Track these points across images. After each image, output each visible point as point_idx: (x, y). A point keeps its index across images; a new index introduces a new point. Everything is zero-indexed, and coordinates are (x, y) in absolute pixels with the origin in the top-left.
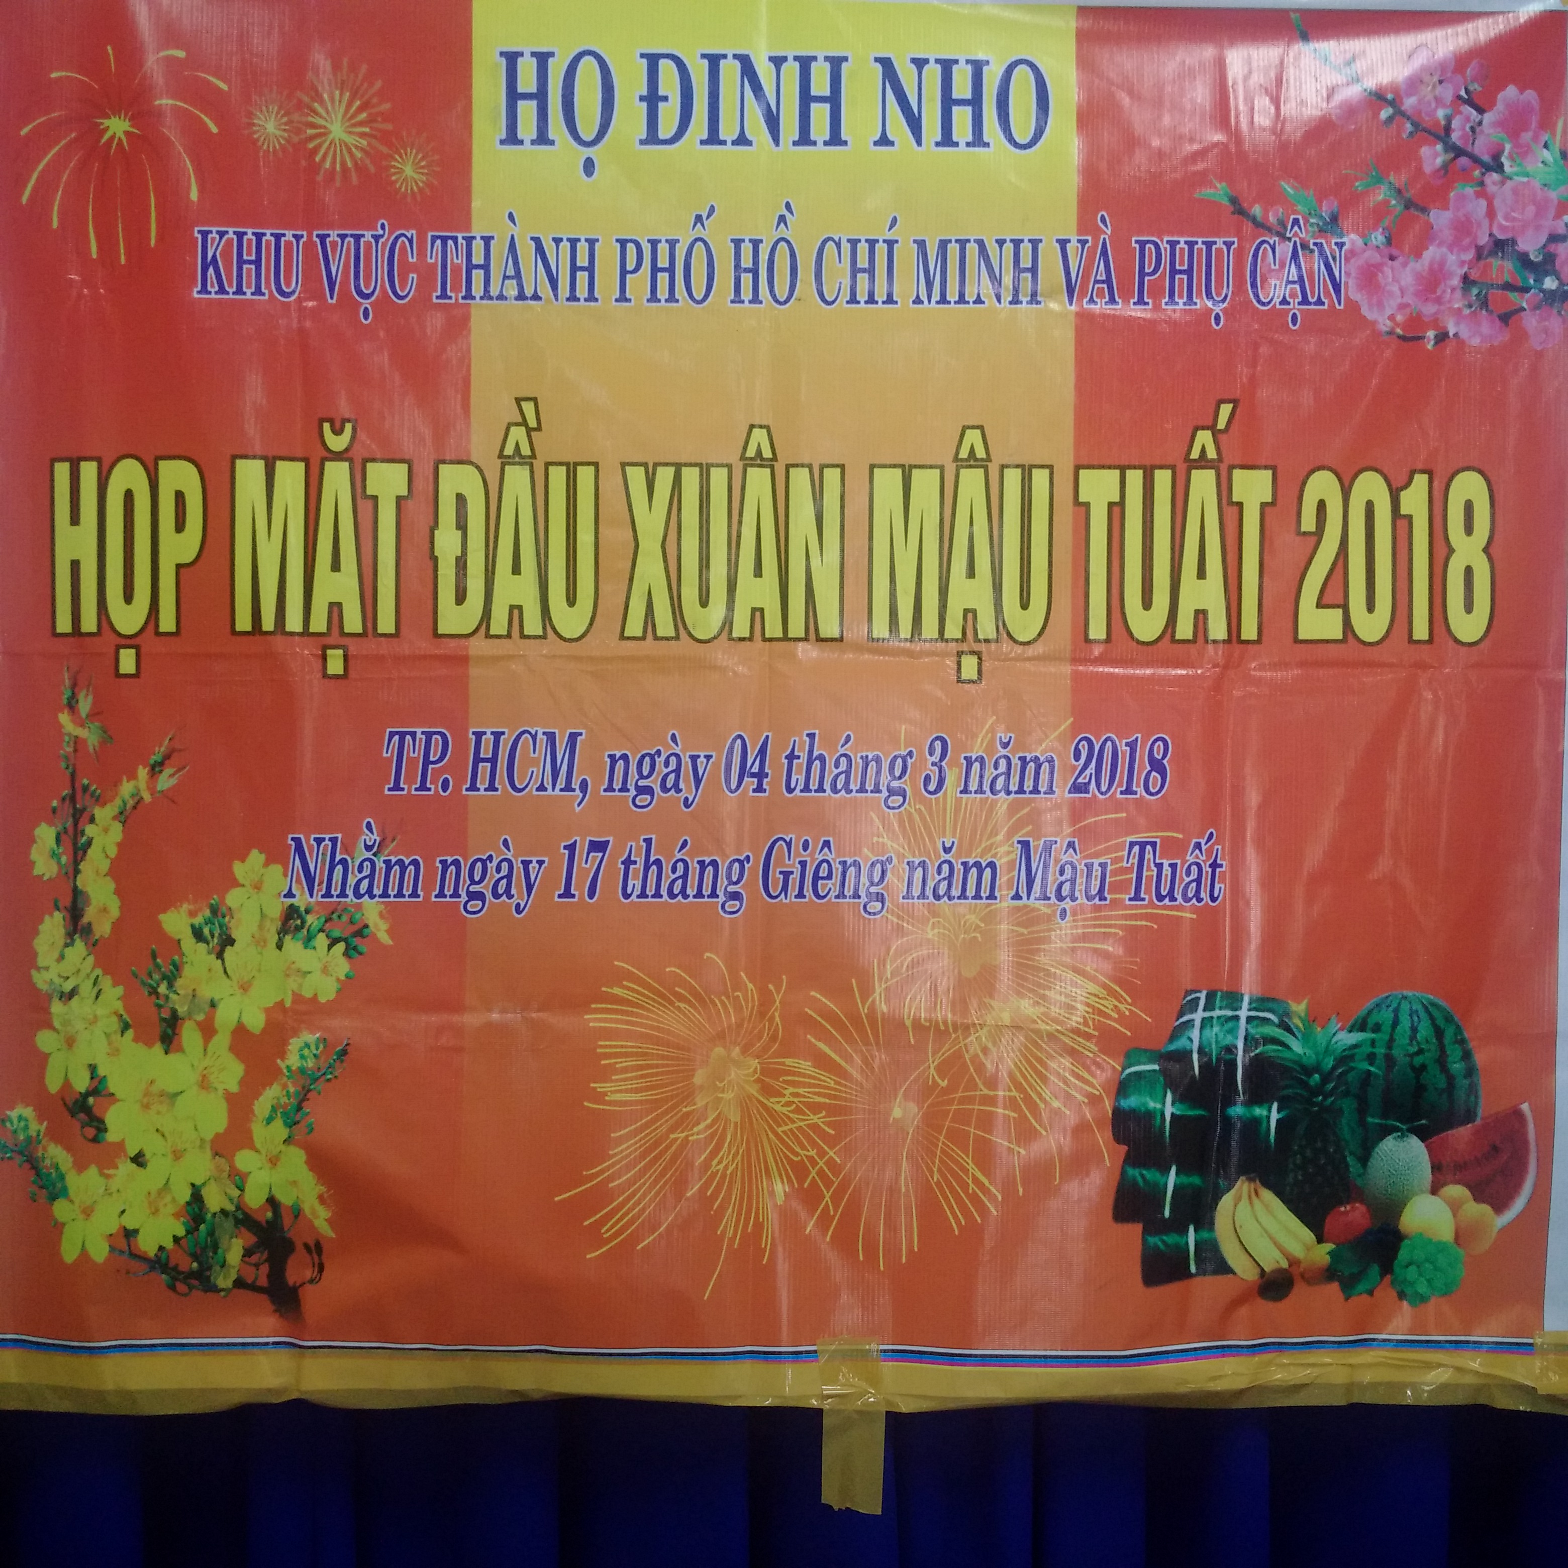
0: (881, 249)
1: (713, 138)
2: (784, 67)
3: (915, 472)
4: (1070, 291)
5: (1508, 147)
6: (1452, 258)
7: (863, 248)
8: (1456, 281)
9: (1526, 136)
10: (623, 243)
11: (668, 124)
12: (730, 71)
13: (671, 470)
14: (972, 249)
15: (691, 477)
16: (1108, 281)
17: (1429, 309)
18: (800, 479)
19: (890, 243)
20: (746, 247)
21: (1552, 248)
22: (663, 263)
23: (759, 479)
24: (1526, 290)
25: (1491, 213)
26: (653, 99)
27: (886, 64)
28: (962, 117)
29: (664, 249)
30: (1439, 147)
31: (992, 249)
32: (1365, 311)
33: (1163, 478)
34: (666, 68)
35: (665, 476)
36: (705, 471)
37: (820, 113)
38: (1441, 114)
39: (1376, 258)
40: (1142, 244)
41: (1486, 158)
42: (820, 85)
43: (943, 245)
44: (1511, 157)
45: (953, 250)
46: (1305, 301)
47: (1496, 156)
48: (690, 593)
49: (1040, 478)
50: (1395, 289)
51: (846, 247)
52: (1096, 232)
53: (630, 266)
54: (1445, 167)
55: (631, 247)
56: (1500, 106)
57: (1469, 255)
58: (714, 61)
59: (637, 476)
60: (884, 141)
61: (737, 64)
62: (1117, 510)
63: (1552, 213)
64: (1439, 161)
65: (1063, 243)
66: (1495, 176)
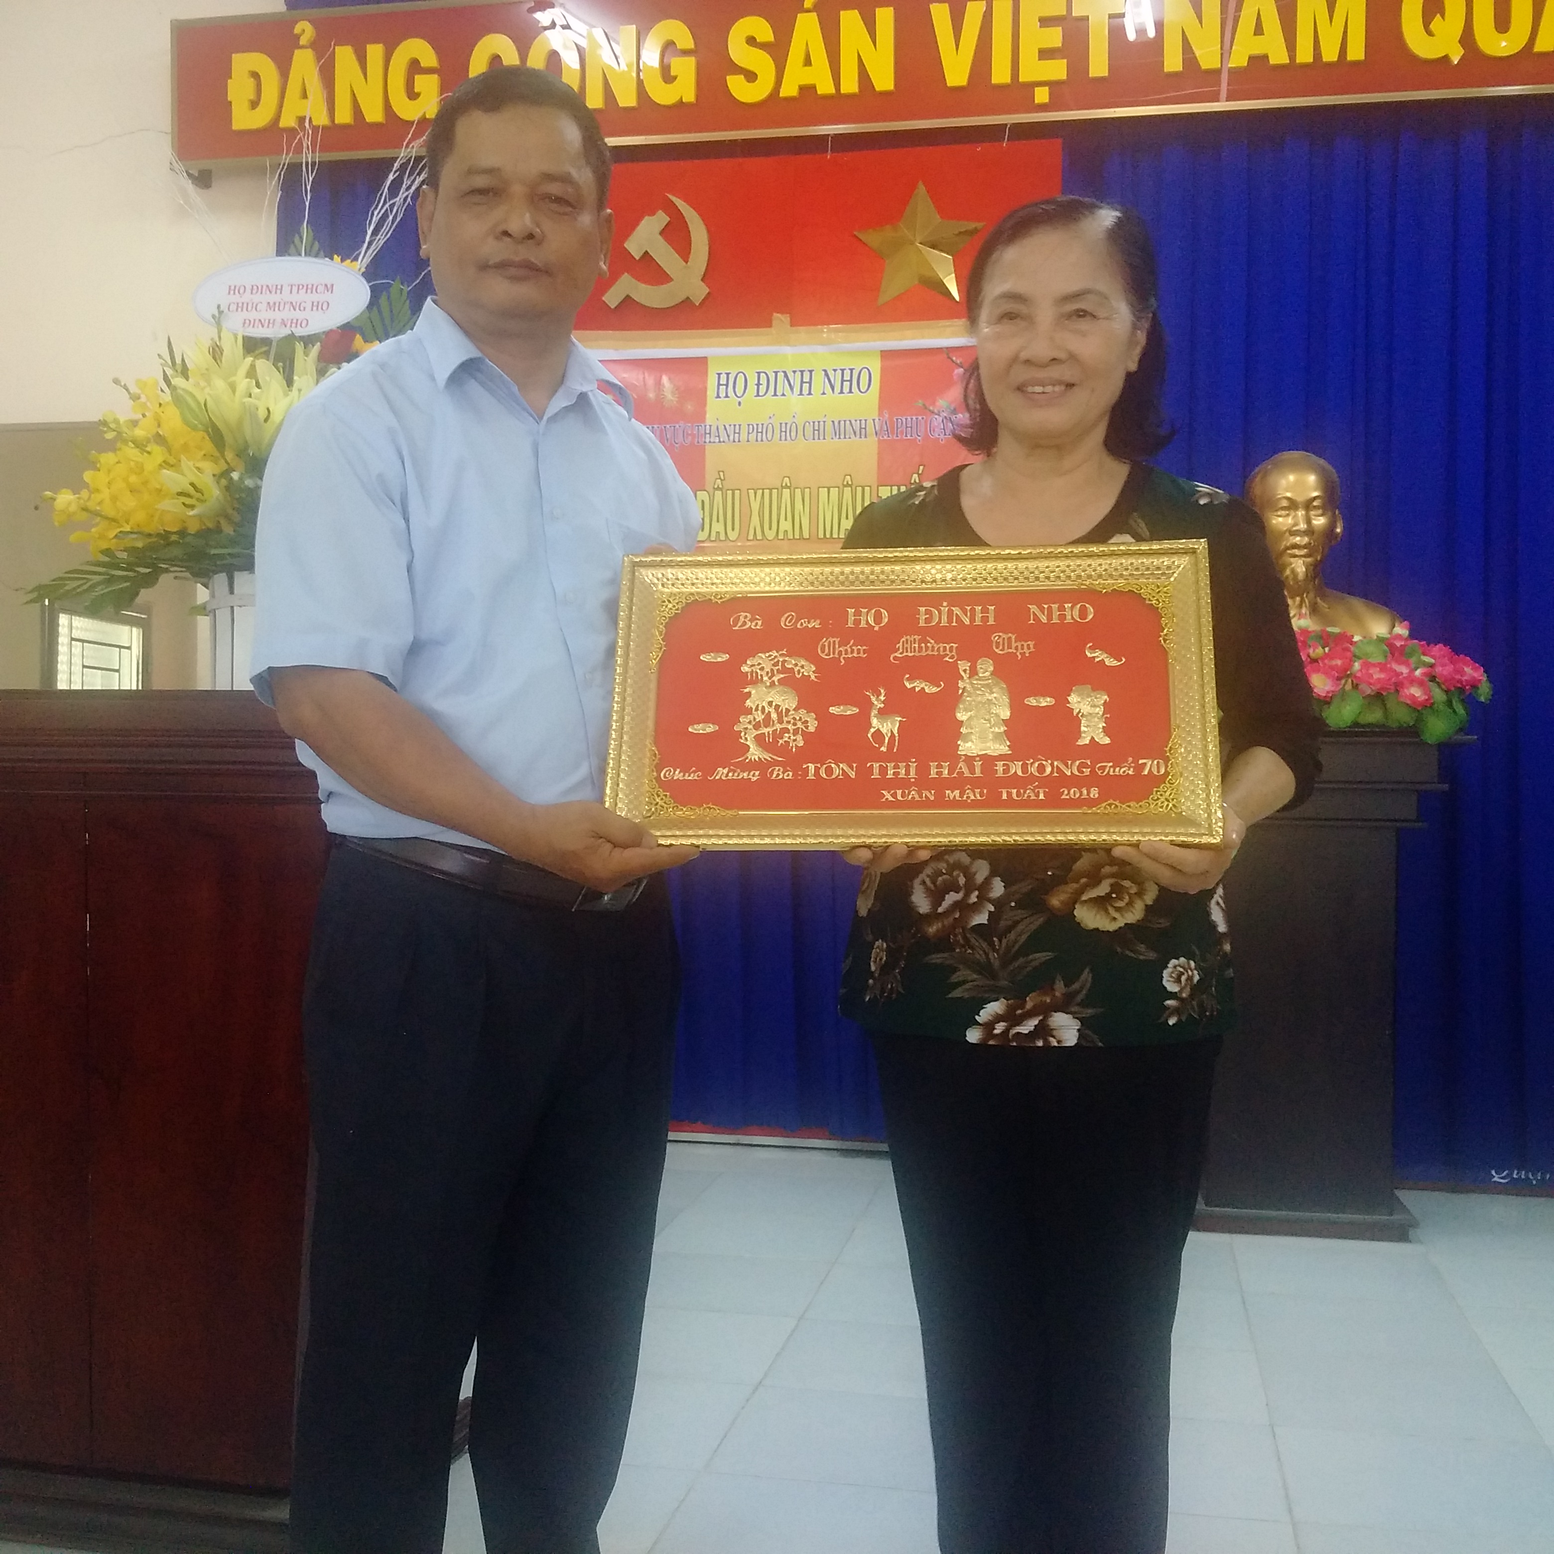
0: (822, 423)
1: (775, 395)
2: (796, 374)
3: (832, 489)
4: (876, 434)
7: (816, 423)
10: (749, 425)
11: (763, 389)
12: (781, 376)
13: (761, 491)
14: (848, 422)
15: (767, 492)
16: (887, 430)
18: (798, 491)
19: (824, 422)
20: (784, 425)
22: (760, 430)
23: (786, 492)
26: (758, 385)
27: (825, 371)
28: (847, 384)
29: (760, 426)
31: (853, 422)
34: (763, 375)
35: (760, 492)
36: (771, 490)
37: (806, 386)
40: (897, 419)
42: (806, 378)
43: (839, 422)
45: (842, 423)
46: (945, 435)
48: (766, 526)
49: (867, 489)
51: (812, 424)
52: (883, 417)
53: (750, 432)
55: (751, 426)
58: (776, 373)
59: (752, 492)
60: (824, 393)
61: (783, 374)
65: (874, 420)
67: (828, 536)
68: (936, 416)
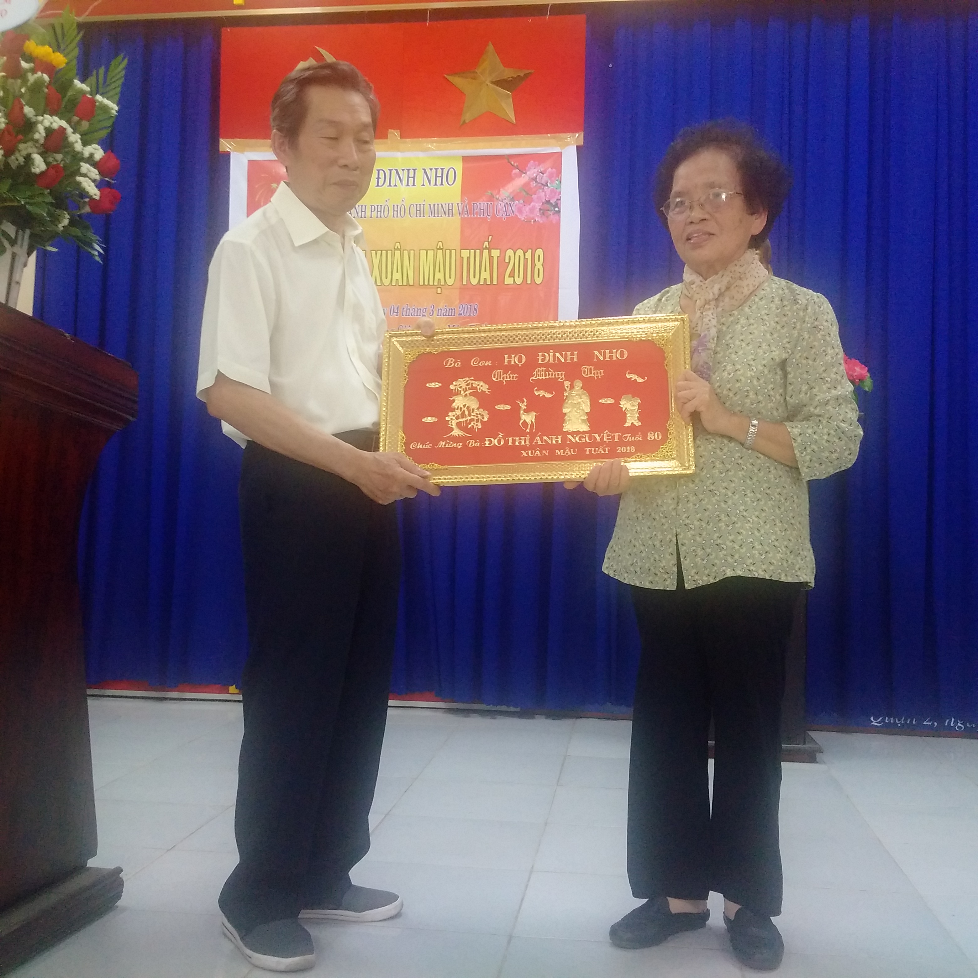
0: (422, 206)
1: (390, 185)
2: (404, 171)
3: (429, 251)
4: (460, 214)
5: (549, 181)
6: (537, 205)
7: (418, 206)
8: (538, 210)
9: (553, 179)
10: (371, 206)
11: (381, 181)
12: (394, 172)
13: (380, 252)
14: (440, 205)
15: (384, 252)
16: (467, 212)
17: (532, 216)
18: (406, 252)
19: (424, 205)
20: (396, 206)
21: (557, 202)
22: (379, 210)
23: (397, 253)
24: (551, 211)
25: (545, 195)
26: (378, 178)
27: (424, 170)
28: (439, 179)
29: (379, 207)
30: (534, 182)
31: (444, 205)
32: (519, 217)
33: (478, 251)
34: (381, 172)
35: (379, 252)
36: (387, 251)
37: (411, 180)
38: (535, 175)
39: (521, 206)
40: (474, 204)
41: (544, 184)
42: (411, 175)
43: (434, 205)
44: (550, 183)
45: (436, 206)
46: (506, 215)
47: (547, 183)
48: (383, 276)
49: (453, 252)
50: (525, 212)
51: (415, 205)
52: (464, 202)
53: (373, 211)
54: (536, 186)
55: (373, 207)
56: (547, 173)
57: (541, 203)
58: (391, 170)
59: (374, 252)
60: (423, 185)
61: (395, 171)
62: (469, 258)
63: (557, 194)
64: (534, 185)
65: (458, 204)
66: (546, 187)
67: (426, 283)
68: (500, 202)
